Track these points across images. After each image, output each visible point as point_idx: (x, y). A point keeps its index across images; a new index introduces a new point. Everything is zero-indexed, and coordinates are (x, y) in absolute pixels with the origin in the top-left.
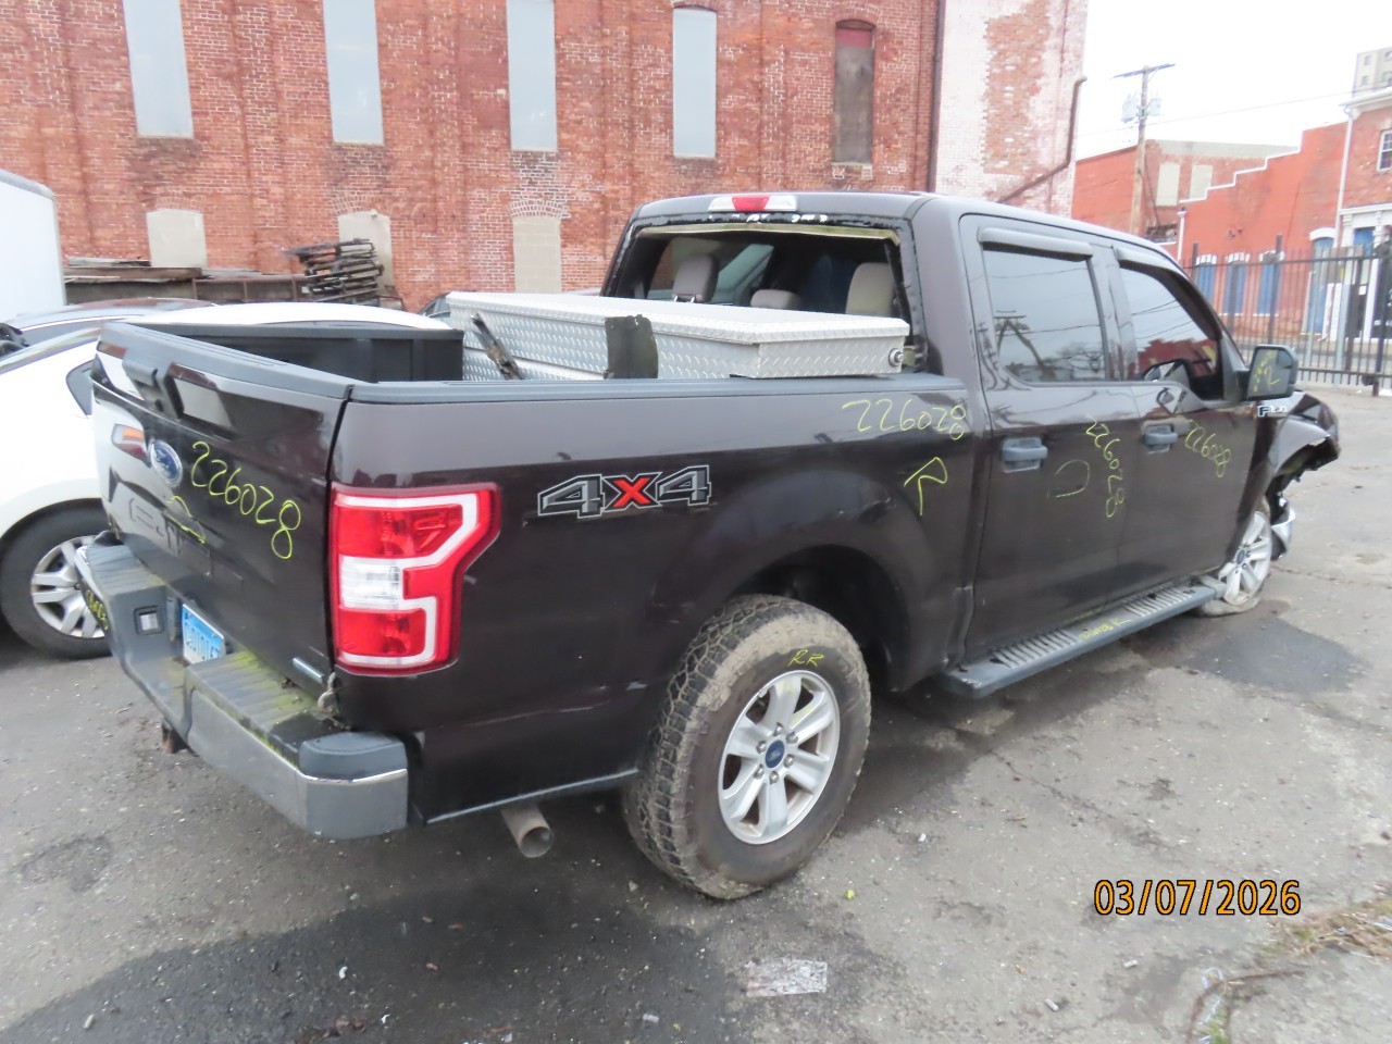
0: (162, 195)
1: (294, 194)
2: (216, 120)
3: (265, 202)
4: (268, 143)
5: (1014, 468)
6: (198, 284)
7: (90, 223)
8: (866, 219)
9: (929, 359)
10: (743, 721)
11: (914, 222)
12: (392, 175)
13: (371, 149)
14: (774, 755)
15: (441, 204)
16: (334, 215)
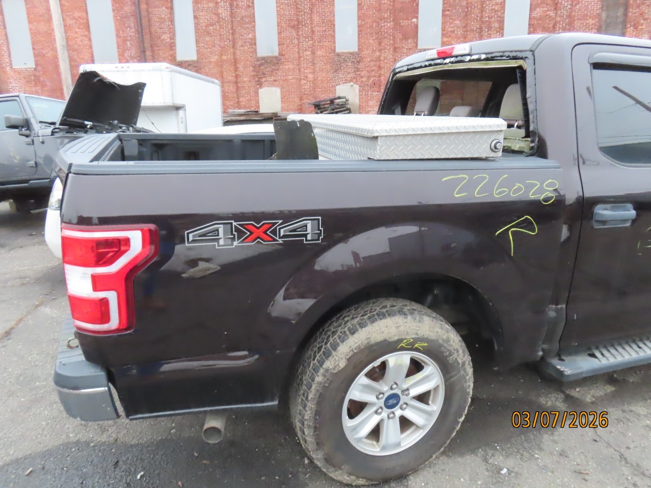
0: (265, 81)
1: (318, 77)
2: (288, 46)
3: (306, 82)
4: (308, 55)
5: (604, 225)
6: (275, 120)
7: (238, 95)
8: (507, 54)
9: (538, 147)
10: (362, 379)
11: (536, 53)
12: (361, 65)
13: (352, 54)
14: (392, 401)
15: (382, 78)
16: (335, 86)
